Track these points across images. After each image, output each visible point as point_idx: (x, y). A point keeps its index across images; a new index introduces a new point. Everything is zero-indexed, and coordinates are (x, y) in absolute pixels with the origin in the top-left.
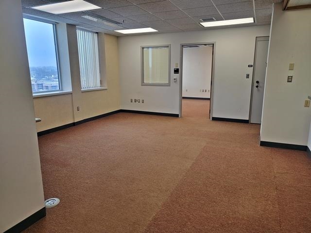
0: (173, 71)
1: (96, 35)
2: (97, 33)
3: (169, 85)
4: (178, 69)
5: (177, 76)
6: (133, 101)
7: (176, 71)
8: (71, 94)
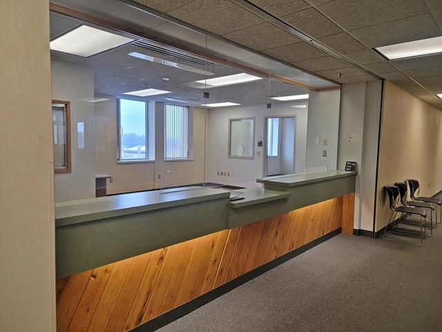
0: (256, 144)
1: (186, 110)
2: (188, 107)
3: (253, 158)
4: (261, 142)
5: (261, 149)
6: (220, 173)
7: (260, 144)
8: (153, 162)
